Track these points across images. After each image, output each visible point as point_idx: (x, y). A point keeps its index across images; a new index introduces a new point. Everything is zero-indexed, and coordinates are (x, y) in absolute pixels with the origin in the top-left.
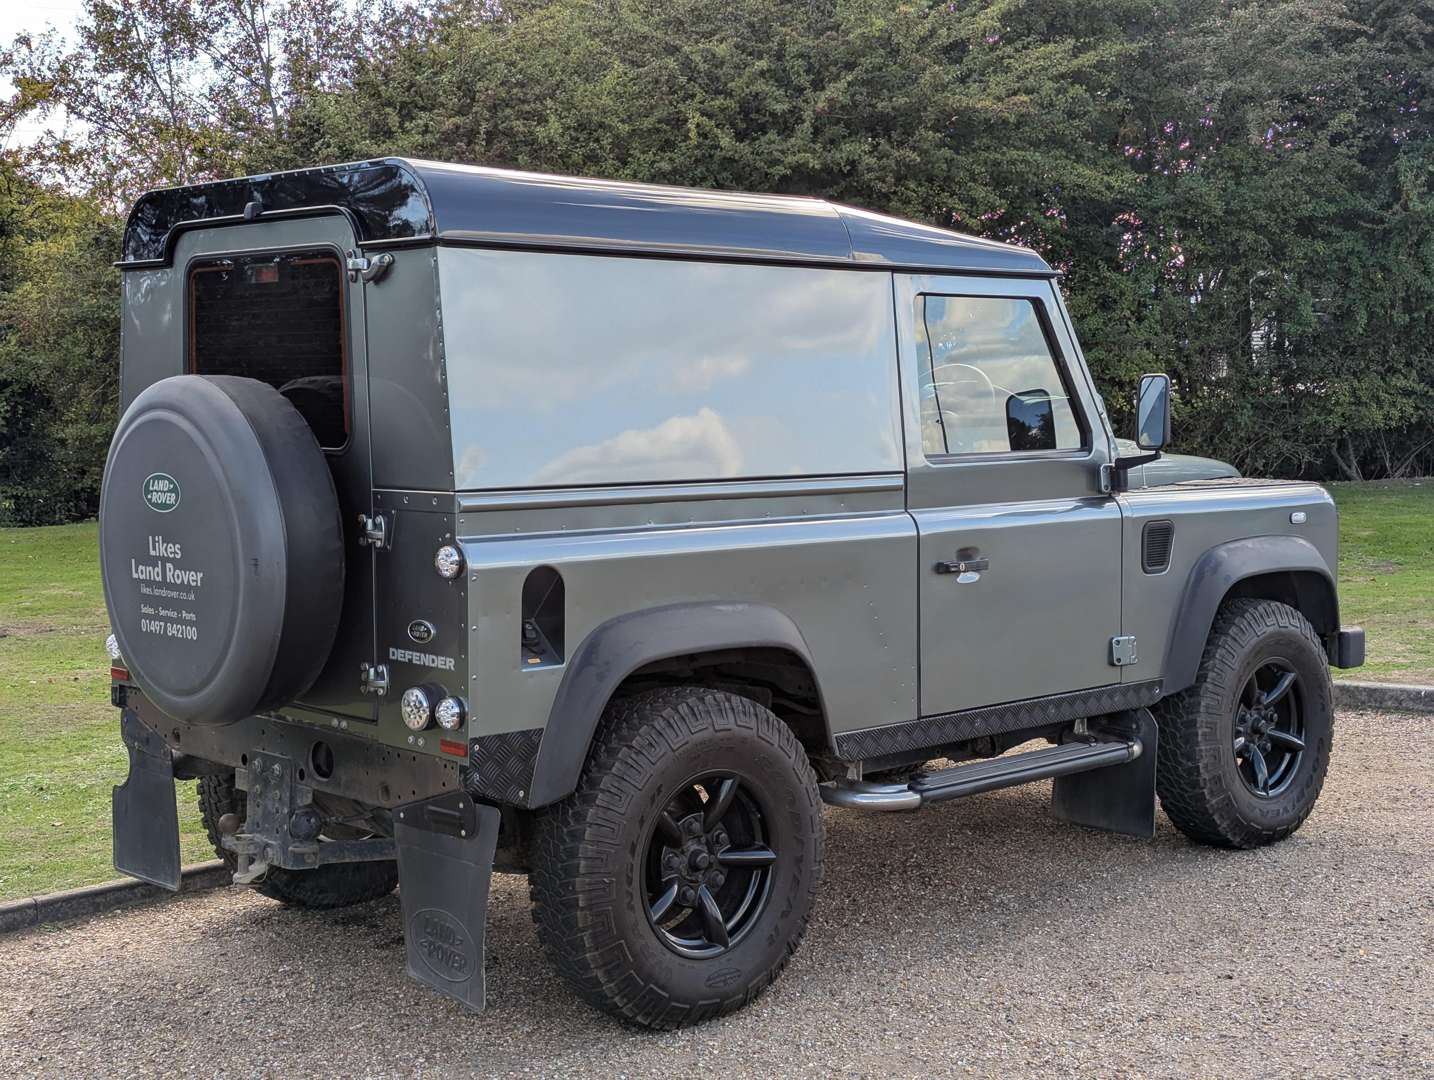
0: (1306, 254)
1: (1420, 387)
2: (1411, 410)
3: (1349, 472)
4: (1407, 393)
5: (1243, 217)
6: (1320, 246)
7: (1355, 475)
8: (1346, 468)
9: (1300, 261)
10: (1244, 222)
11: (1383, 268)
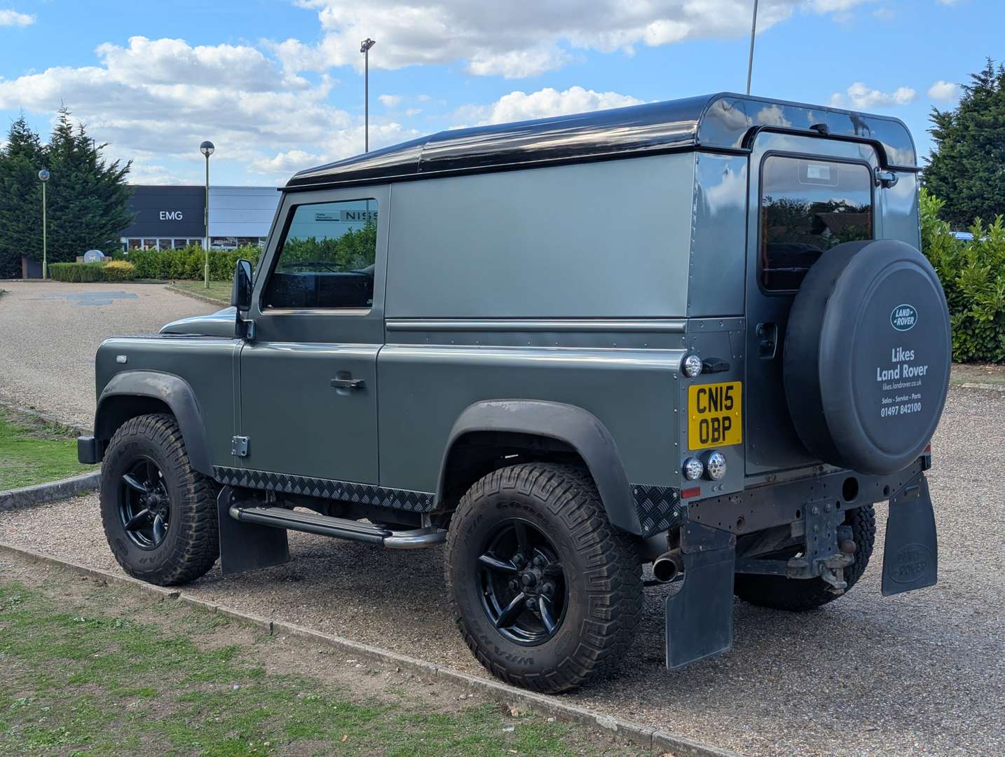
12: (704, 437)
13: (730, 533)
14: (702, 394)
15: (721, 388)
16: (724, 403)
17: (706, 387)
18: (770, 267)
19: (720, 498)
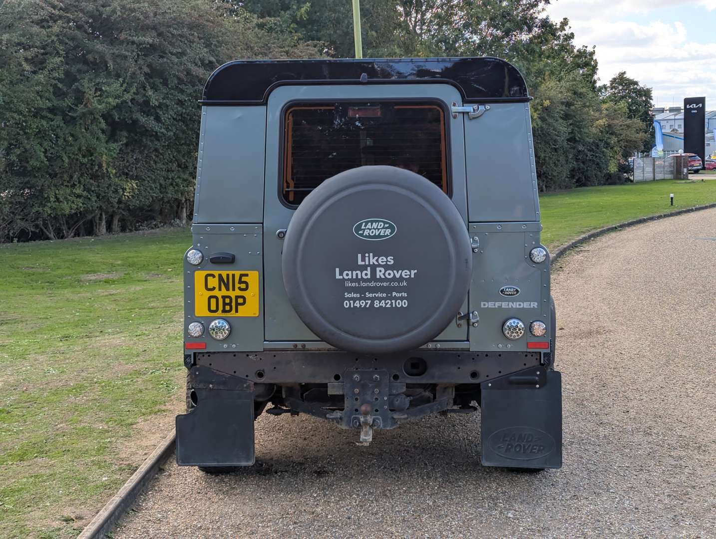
0: (37, 126)
1: (85, 193)
2: (81, 205)
3: (50, 236)
4: (79, 196)
5: (12, 106)
6: (44, 123)
7: (53, 237)
8: (48, 234)
9: (35, 130)
10: (11, 108)
11: (72, 135)
12: (213, 307)
13: (247, 380)
14: (210, 278)
15: (233, 275)
16: (237, 285)
17: (216, 273)
18: (295, 187)
19: (236, 354)
